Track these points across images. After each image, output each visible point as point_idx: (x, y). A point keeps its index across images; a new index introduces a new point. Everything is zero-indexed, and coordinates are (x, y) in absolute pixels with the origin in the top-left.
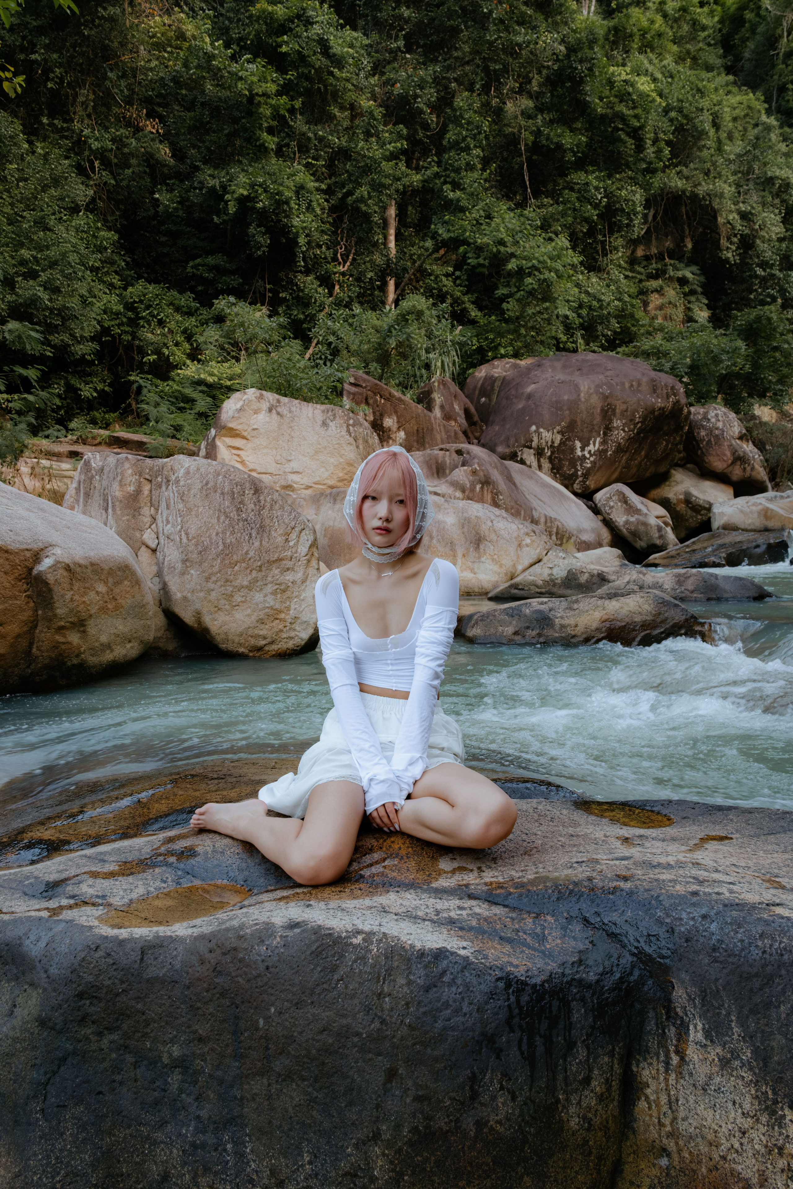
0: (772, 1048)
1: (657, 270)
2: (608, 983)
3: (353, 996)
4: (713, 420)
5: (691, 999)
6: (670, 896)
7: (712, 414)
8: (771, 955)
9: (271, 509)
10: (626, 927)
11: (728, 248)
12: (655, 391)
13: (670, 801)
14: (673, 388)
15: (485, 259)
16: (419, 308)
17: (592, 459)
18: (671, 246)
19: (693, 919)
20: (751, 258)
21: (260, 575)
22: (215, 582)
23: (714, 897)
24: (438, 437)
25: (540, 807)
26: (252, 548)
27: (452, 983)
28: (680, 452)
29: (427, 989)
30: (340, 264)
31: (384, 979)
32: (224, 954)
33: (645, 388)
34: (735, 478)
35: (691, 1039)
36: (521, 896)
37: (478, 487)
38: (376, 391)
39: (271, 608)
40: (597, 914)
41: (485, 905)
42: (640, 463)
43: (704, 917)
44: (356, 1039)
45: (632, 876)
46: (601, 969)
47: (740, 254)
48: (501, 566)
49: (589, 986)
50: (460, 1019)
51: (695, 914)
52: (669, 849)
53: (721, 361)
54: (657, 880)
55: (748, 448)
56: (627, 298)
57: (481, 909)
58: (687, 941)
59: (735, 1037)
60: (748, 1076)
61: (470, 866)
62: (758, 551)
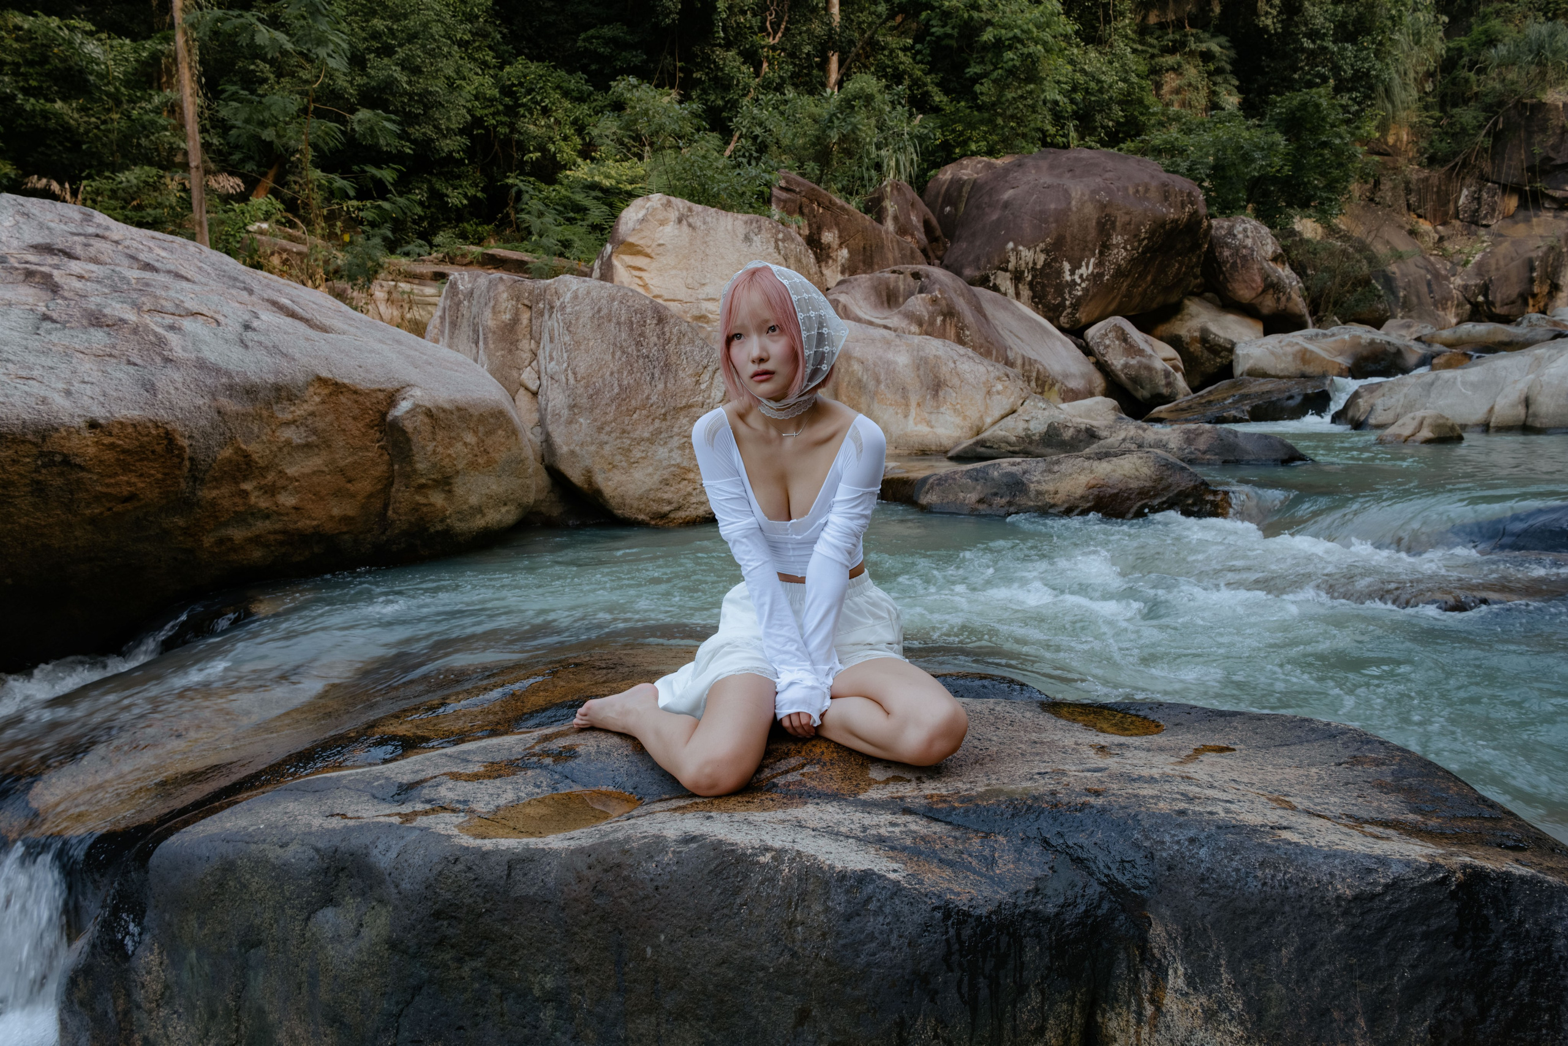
0: (1269, 999)
1: (1174, 41)
2: (1070, 916)
3: (758, 925)
4: (1240, 236)
5: (1171, 938)
6: (1152, 815)
7: (1239, 228)
8: (1273, 888)
9: (678, 343)
10: (1095, 851)
11: (1267, 13)
12: (1166, 198)
13: (1160, 704)
14: (1189, 194)
15: (953, 28)
16: (868, 91)
17: (1084, 285)
18: (1194, 10)
19: (1178, 842)
20: (1297, 26)
21: (664, 425)
22: (609, 433)
23: (1207, 817)
24: (890, 256)
25: (998, 708)
26: (654, 392)
27: (880, 911)
28: (1196, 277)
29: (848, 918)
30: (769, 35)
31: (797, 905)
32: (606, 871)
33: (1153, 194)
34: (1265, 311)
35: (1170, 985)
36: (967, 811)
37: (939, 320)
38: (813, 197)
39: (678, 466)
40: (1060, 835)
41: (924, 822)
42: (1145, 290)
43: (1192, 840)
44: (761, 974)
45: (1106, 790)
46: (1062, 900)
47: (1282, 21)
48: (965, 418)
49: (1047, 920)
50: (888, 954)
51: (1181, 837)
52: (1154, 760)
53: (1253, 160)
54: (1136, 796)
55: (1284, 272)
56: (1134, 79)
57: (918, 825)
58: (1169, 868)
59: (1224, 984)
60: (1238, 1032)
61: (907, 776)
62: (1291, 403)
